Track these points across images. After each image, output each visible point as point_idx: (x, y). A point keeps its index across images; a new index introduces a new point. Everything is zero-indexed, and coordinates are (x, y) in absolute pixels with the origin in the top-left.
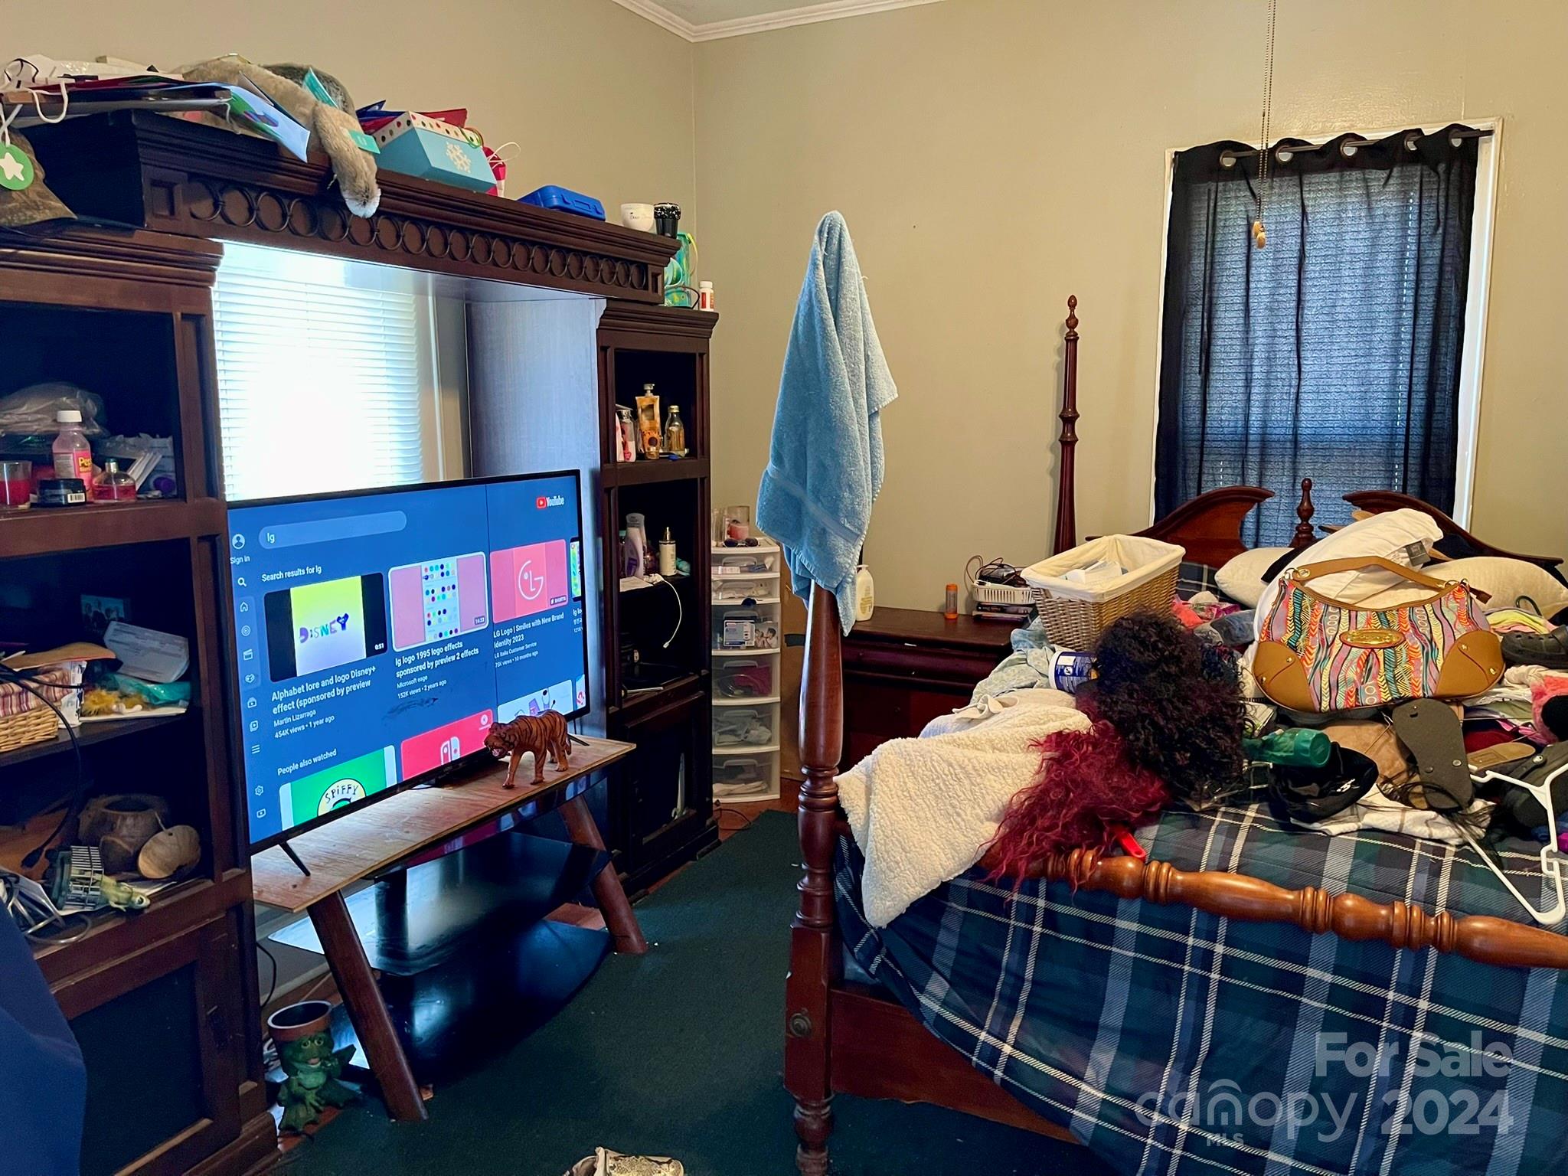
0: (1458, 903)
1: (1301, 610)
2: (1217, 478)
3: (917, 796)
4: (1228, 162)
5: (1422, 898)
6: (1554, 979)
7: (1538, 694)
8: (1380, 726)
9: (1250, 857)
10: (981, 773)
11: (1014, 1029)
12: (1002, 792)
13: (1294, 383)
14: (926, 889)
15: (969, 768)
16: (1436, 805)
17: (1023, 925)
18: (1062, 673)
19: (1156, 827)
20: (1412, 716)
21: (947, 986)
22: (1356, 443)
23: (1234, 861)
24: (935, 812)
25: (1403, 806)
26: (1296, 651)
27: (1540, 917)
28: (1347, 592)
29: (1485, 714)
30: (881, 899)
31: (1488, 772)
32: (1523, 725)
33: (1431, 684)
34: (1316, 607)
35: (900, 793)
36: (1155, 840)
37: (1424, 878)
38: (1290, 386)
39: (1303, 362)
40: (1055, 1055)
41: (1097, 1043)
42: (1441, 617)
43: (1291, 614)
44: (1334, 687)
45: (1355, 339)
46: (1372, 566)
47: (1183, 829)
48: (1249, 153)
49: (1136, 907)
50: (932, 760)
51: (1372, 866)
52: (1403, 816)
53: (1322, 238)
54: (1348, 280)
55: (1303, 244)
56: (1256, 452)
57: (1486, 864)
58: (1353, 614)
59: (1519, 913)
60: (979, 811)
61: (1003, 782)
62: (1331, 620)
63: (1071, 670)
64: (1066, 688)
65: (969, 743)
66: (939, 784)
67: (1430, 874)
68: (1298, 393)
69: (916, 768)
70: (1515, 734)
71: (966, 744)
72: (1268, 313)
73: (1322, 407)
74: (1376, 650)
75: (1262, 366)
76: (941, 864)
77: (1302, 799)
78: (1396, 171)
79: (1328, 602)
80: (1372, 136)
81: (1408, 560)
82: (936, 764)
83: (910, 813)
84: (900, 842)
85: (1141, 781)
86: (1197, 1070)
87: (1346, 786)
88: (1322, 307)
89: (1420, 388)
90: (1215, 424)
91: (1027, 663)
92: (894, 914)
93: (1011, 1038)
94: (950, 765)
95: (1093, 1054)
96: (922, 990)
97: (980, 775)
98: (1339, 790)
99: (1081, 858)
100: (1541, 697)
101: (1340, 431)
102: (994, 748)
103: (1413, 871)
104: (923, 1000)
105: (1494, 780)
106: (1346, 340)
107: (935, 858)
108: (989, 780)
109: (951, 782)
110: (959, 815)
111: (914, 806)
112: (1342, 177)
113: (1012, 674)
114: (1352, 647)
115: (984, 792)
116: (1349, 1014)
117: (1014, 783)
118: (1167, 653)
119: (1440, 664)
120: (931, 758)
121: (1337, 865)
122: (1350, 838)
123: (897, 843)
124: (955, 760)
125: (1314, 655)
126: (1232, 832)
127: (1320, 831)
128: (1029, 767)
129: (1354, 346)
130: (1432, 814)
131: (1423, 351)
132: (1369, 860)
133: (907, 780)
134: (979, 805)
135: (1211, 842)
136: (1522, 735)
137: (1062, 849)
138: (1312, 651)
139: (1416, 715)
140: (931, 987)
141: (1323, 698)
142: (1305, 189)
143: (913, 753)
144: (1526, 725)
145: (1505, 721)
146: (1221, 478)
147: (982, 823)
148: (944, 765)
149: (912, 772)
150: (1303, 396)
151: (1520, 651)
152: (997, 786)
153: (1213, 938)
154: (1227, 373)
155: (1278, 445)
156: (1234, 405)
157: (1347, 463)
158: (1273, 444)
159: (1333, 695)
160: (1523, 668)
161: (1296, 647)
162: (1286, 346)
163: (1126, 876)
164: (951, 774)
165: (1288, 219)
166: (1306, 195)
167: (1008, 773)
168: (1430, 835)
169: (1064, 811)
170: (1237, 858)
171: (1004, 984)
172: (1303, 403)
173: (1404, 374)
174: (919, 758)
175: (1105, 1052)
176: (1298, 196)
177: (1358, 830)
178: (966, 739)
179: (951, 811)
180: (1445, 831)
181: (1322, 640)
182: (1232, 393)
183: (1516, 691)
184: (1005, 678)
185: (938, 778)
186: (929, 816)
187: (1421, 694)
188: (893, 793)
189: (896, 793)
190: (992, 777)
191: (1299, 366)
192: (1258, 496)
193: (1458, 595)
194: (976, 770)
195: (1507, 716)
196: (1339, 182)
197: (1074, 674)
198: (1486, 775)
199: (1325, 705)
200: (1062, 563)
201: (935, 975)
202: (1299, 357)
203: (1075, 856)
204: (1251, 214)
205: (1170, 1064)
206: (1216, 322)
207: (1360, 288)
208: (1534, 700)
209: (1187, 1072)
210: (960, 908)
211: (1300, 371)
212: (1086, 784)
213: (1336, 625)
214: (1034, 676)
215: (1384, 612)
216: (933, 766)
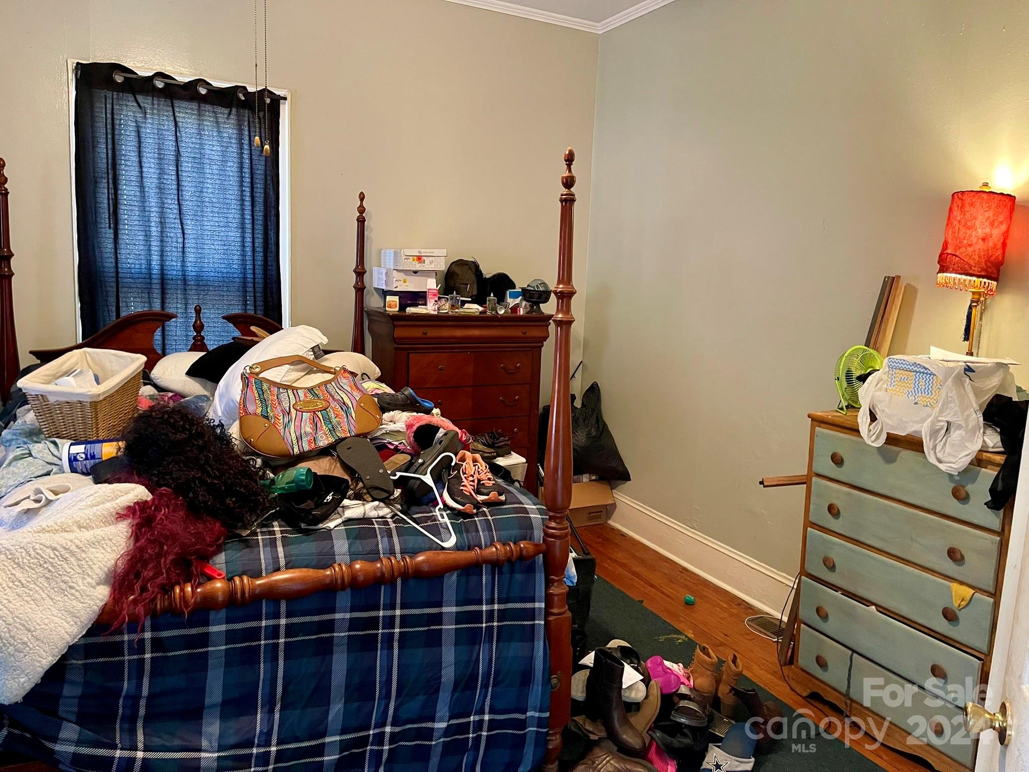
0: (405, 549)
1: (263, 393)
2: (129, 304)
3: (28, 582)
4: (119, 79)
5: (388, 552)
6: (455, 575)
7: (409, 426)
8: (330, 457)
9: (291, 556)
10: (84, 549)
11: (140, 737)
12: (106, 560)
13: (180, 240)
14: (57, 656)
15: (73, 548)
16: (377, 497)
17: (135, 657)
18: (76, 459)
19: (223, 554)
20: (348, 449)
21: (78, 728)
22: (224, 282)
23: (282, 562)
24: (49, 591)
25: (361, 502)
26: (268, 419)
27: (445, 545)
28: (285, 379)
29: (379, 441)
30: (13, 679)
31: (397, 473)
32: (399, 444)
33: (352, 428)
34: (272, 389)
35: (11, 585)
36: (226, 563)
37: (386, 539)
38: (177, 242)
39: (185, 227)
40: (177, 742)
41: (204, 721)
42: (342, 389)
43: (257, 395)
44: (299, 438)
45: (217, 215)
46: (296, 361)
47: (241, 550)
48: (134, 76)
49: (223, 613)
50: (34, 549)
51: (358, 541)
52: (365, 508)
53: (191, 145)
54: (209, 176)
55: (177, 146)
56: (158, 286)
57: (410, 524)
58: (295, 391)
59: (434, 546)
60: (90, 580)
61: (103, 551)
62: (284, 396)
63: (83, 456)
64: (79, 471)
65: (57, 528)
66: (47, 568)
67: (388, 537)
68: (183, 247)
69: (21, 560)
70: (397, 450)
71: (55, 530)
72: (157, 190)
73: (200, 258)
74: (317, 413)
75: (157, 227)
76: (66, 632)
77: (308, 512)
78: (234, 111)
79: (279, 386)
80: (217, 84)
81: (313, 356)
82: (40, 552)
83: (26, 598)
84: (24, 626)
85: (208, 524)
86: (278, 707)
87: (329, 498)
88: (195, 192)
89: (259, 249)
90: (124, 266)
91: (32, 456)
92: (28, 687)
93: (140, 745)
94: (54, 549)
95: (204, 729)
96: (55, 740)
97: (83, 551)
98: (325, 501)
99: (182, 590)
100: (412, 427)
101: (212, 274)
102: (80, 527)
103: (379, 537)
104: (58, 747)
105: (401, 476)
106: (211, 215)
107: (60, 629)
108: (92, 553)
109: (59, 563)
110: (71, 588)
111: (28, 591)
112: (199, 106)
113: (22, 467)
114: (302, 412)
115: (90, 563)
116: (361, 633)
117: (112, 550)
118: (194, 432)
119: (354, 416)
120: (33, 547)
121: (341, 546)
122: (340, 528)
123: (20, 626)
124: (58, 544)
125: (281, 421)
126: (273, 543)
127: (323, 529)
128: (120, 535)
129: (217, 219)
130: (377, 503)
131: (259, 228)
132: (356, 538)
133: (14, 572)
134: (88, 575)
135: (263, 555)
136: (400, 450)
137: (166, 589)
138: (279, 418)
139: (350, 448)
140: (63, 735)
141: (294, 446)
142: (176, 109)
143: (12, 548)
144: (400, 444)
145: (390, 443)
146: (133, 306)
147: (94, 588)
148: (49, 551)
149: (18, 564)
150: (187, 250)
151: (389, 404)
152: (100, 556)
153: (277, 616)
154: (131, 230)
155: (172, 282)
156: (138, 253)
157: (220, 295)
158: (169, 281)
159: (300, 444)
160: (392, 413)
161: (268, 417)
162: (172, 215)
163: (220, 594)
164: (57, 557)
165: (165, 128)
166: (177, 114)
167: (106, 543)
168: (378, 515)
169: (163, 560)
170: (283, 559)
171: (124, 707)
172: (187, 254)
173: (249, 240)
174: (20, 550)
175: (211, 724)
176: (171, 114)
177: (343, 522)
178: (54, 525)
179: (64, 586)
180: (385, 511)
181: (282, 410)
182: (135, 245)
183: (390, 426)
184: (16, 471)
185: (45, 563)
186: (44, 596)
187: (349, 435)
188: (4, 586)
189: (8, 585)
190: (94, 550)
191: (183, 229)
192: (163, 318)
193: (344, 375)
194: (79, 548)
195: (390, 441)
196: (199, 110)
197: (87, 459)
198: (396, 475)
199: (296, 451)
200: (47, 373)
201: (65, 724)
202: (182, 224)
203: (178, 591)
204: (140, 120)
205: (259, 711)
206: (119, 192)
207: (217, 182)
208: (407, 429)
209: (271, 711)
210: (80, 662)
211: (183, 233)
212: (173, 537)
213: (288, 400)
214: (42, 466)
215: (312, 389)
216: (38, 554)
